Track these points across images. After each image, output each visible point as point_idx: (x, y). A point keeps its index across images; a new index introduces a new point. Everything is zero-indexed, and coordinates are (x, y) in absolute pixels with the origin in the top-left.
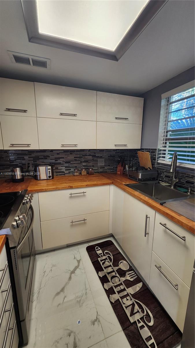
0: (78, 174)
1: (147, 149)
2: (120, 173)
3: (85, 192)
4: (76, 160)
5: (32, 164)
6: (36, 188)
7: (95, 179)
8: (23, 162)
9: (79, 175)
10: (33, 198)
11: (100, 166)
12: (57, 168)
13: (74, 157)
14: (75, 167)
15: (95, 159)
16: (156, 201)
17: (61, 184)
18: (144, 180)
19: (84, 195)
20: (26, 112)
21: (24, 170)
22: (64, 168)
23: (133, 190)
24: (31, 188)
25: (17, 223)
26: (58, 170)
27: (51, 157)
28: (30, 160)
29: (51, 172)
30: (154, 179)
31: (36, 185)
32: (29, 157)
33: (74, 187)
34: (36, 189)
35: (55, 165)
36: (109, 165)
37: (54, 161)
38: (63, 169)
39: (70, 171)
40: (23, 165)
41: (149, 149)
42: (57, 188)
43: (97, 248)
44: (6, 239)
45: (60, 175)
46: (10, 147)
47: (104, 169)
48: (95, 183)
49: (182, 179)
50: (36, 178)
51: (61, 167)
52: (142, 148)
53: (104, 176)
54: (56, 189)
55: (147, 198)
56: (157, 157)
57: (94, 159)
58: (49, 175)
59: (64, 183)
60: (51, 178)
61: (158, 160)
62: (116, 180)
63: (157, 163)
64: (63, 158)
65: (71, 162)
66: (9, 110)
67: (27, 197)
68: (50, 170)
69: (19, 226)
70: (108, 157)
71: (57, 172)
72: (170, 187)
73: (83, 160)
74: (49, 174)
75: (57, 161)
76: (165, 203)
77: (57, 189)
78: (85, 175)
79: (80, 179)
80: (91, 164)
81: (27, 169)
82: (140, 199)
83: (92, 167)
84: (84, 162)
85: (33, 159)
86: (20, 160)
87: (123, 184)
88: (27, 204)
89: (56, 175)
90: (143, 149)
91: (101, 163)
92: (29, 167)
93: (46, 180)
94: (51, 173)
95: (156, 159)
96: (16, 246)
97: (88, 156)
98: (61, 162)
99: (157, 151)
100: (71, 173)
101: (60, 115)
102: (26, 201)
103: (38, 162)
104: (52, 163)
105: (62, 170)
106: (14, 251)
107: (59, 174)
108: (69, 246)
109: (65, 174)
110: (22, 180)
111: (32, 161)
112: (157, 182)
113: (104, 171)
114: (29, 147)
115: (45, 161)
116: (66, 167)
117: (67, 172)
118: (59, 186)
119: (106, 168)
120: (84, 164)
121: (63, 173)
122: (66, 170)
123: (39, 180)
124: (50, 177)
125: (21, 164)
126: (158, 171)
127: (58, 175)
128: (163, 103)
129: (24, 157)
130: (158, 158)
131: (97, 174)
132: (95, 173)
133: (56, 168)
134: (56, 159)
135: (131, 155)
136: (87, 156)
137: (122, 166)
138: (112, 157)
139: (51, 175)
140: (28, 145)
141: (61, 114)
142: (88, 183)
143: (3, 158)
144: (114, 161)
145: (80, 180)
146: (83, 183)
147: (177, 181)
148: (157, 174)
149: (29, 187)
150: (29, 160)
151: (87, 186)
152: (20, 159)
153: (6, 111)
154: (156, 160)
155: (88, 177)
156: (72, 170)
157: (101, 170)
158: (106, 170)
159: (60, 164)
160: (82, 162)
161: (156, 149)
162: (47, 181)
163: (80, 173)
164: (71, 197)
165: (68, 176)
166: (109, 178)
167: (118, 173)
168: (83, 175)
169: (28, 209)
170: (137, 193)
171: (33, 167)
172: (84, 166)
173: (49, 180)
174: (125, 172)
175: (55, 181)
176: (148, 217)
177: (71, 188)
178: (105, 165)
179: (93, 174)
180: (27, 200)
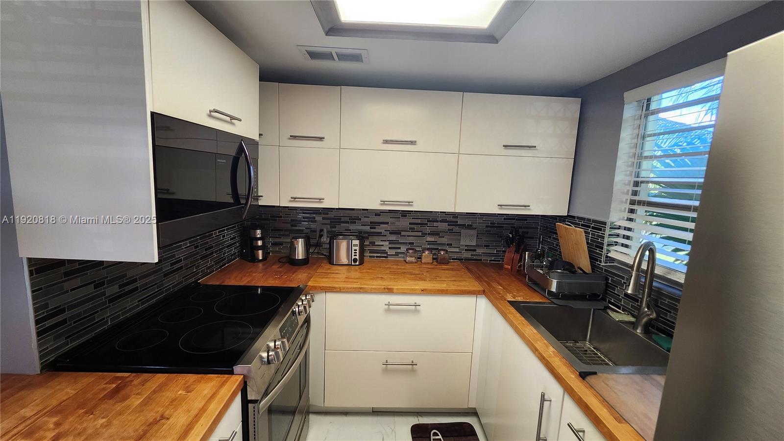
0: (413, 259)
1: (583, 219)
2: (509, 267)
3: (418, 303)
4: (412, 230)
5: (328, 232)
6: (324, 283)
7: (446, 277)
8: (313, 226)
9: (416, 262)
10: (313, 304)
11: (466, 246)
12: (373, 244)
13: (410, 224)
14: (410, 243)
15: (456, 229)
16: (571, 364)
17: (373, 279)
18: (565, 297)
19: (417, 311)
20: (322, 141)
21: (312, 241)
22: (387, 243)
23: (525, 322)
24: (315, 281)
25: (268, 356)
26: (373, 246)
27: (364, 220)
28: (325, 224)
29: (358, 251)
30: (594, 297)
31: (326, 275)
32: (323, 218)
33: (395, 291)
34: (323, 286)
35: (370, 235)
36: (489, 246)
37: (367, 228)
38: (386, 245)
39: (399, 251)
40: (311, 231)
41: (589, 220)
42: (361, 288)
43: (436, 435)
44: (244, 383)
45: (377, 257)
46: (291, 201)
47: (475, 253)
48: (444, 286)
49: (670, 312)
50: (330, 258)
51: (381, 241)
52: (571, 214)
53: (470, 271)
54: (359, 289)
55: (551, 349)
56: (606, 240)
57: (452, 230)
58: (353, 257)
59: (378, 278)
60: (357, 263)
61: (609, 251)
62: (494, 285)
63: (607, 257)
64: (387, 223)
65: (403, 233)
66: (294, 137)
67: (303, 301)
68: (357, 248)
69: (271, 362)
70: (487, 226)
71: (372, 251)
72: (633, 328)
73: (428, 230)
74: (355, 255)
75: (375, 228)
76: (595, 373)
77: (361, 291)
78: (428, 263)
79: (414, 272)
80: (445, 240)
81: (317, 239)
82: (534, 349)
83: (447, 248)
84: (429, 234)
85: (331, 222)
86: (307, 223)
87: (505, 300)
88: (300, 315)
89: (370, 257)
90: (574, 217)
91: (468, 239)
92: (321, 236)
93: (347, 267)
94: (358, 254)
95: (605, 247)
96: (258, 400)
97: (440, 222)
98: (383, 231)
99: (608, 227)
100: (400, 255)
101: (384, 143)
102: (297, 309)
103: (338, 229)
104: (366, 232)
105: (382, 247)
106: (254, 407)
107: (375, 255)
108: (376, 412)
109: (389, 256)
110: (305, 262)
111: (329, 226)
112: (600, 305)
113: (475, 257)
114: (322, 202)
115: (353, 227)
116: (391, 242)
117: (393, 252)
118: (367, 285)
119: (480, 251)
120: (429, 239)
121: (384, 255)
122: (390, 248)
123: (335, 265)
124: (355, 260)
125: (309, 230)
126: (607, 279)
127: (374, 257)
128: (629, 112)
129: (314, 218)
130: (609, 245)
131: (455, 264)
132: (453, 259)
133: (370, 243)
134: (373, 225)
135: (544, 227)
136: (437, 222)
137: (517, 251)
138: (496, 227)
139: (357, 257)
140: (320, 200)
141: (386, 142)
142: (428, 285)
143: (281, 217)
144: (501, 237)
145: (413, 276)
146: (417, 282)
147: (651, 317)
148: (604, 287)
149: (312, 279)
150: (322, 224)
151: (424, 292)
152: (309, 221)
153: (289, 139)
154: (605, 251)
155: (433, 268)
156: (403, 249)
157: (468, 255)
158: (479, 255)
159: (379, 234)
160: (426, 234)
161: (605, 223)
162: (348, 270)
163: (418, 258)
164: (388, 311)
165: (393, 261)
166: (478, 278)
167: (506, 266)
168: (425, 263)
169: (299, 326)
170: (530, 330)
171: (328, 237)
172: (430, 243)
173: (353, 268)
174: (522, 268)
175: (365, 271)
176: (545, 397)
177: (390, 291)
178: (477, 246)
179: (447, 263)
180: (300, 308)
